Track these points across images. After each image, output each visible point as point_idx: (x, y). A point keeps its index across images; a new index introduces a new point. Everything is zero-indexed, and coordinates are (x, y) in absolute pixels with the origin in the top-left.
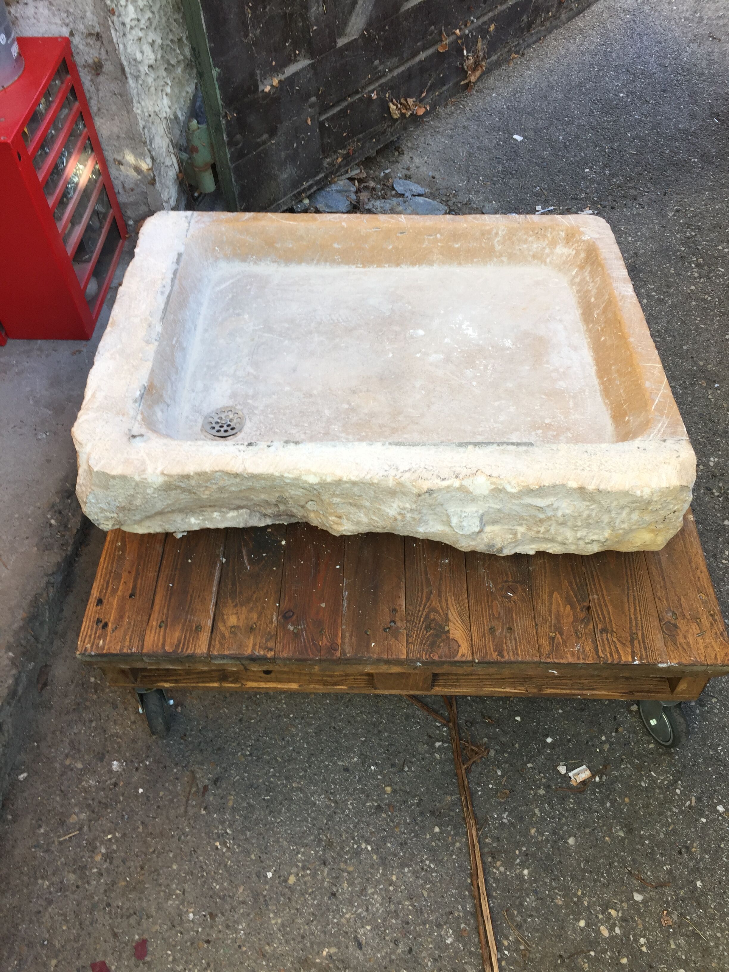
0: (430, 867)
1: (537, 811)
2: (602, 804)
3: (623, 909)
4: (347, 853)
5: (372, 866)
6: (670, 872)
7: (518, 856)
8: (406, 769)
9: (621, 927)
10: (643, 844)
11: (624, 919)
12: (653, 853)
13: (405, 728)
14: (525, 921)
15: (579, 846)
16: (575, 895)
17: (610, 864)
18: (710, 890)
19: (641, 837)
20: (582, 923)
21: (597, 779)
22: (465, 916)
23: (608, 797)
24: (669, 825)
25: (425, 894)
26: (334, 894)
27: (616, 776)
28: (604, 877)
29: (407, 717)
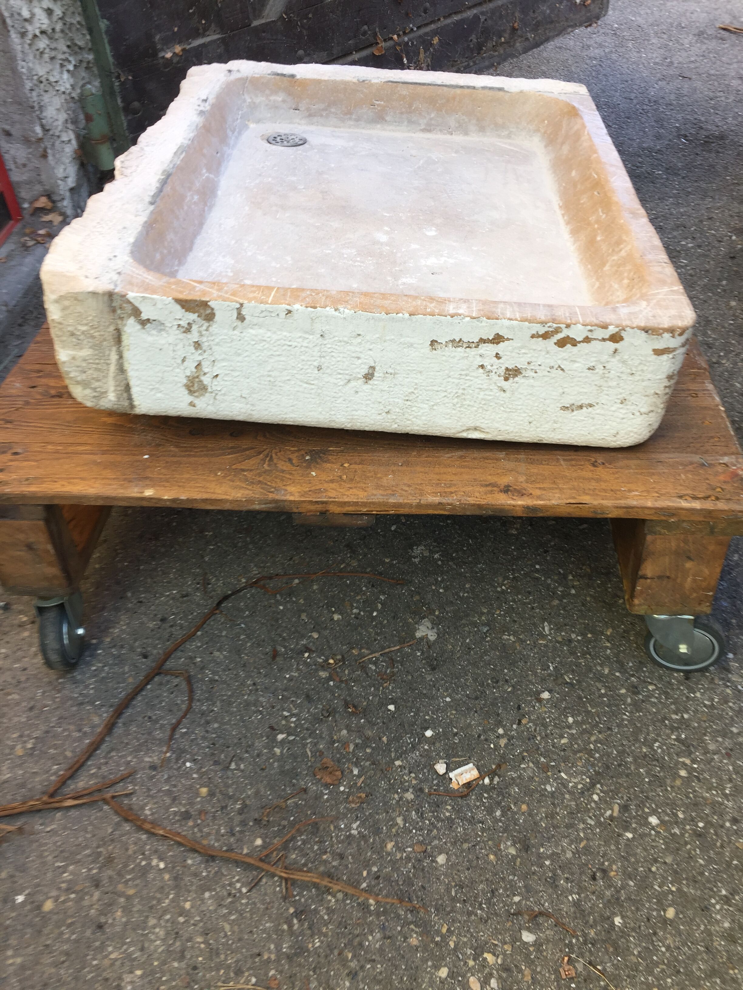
0: (240, 891)
1: (400, 820)
2: (490, 811)
3: (504, 954)
4: (129, 872)
5: (161, 889)
6: (576, 904)
7: (365, 879)
8: (233, 766)
9: (500, 978)
10: (542, 866)
11: (505, 968)
12: (555, 878)
13: (242, 718)
14: (362, 967)
15: (451, 866)
16: (438, 932)
17: (493, 891)
18: (633, 929)
19: (540, 856)
20: (443, 972)
21: (487, 781)
22: (278, 960)
23: (499, 804)
24: (581, 840)
25: (227, 927)
26: (100, 927)
27: (513, 779)
28: (482, 909)
29: (248, 704)
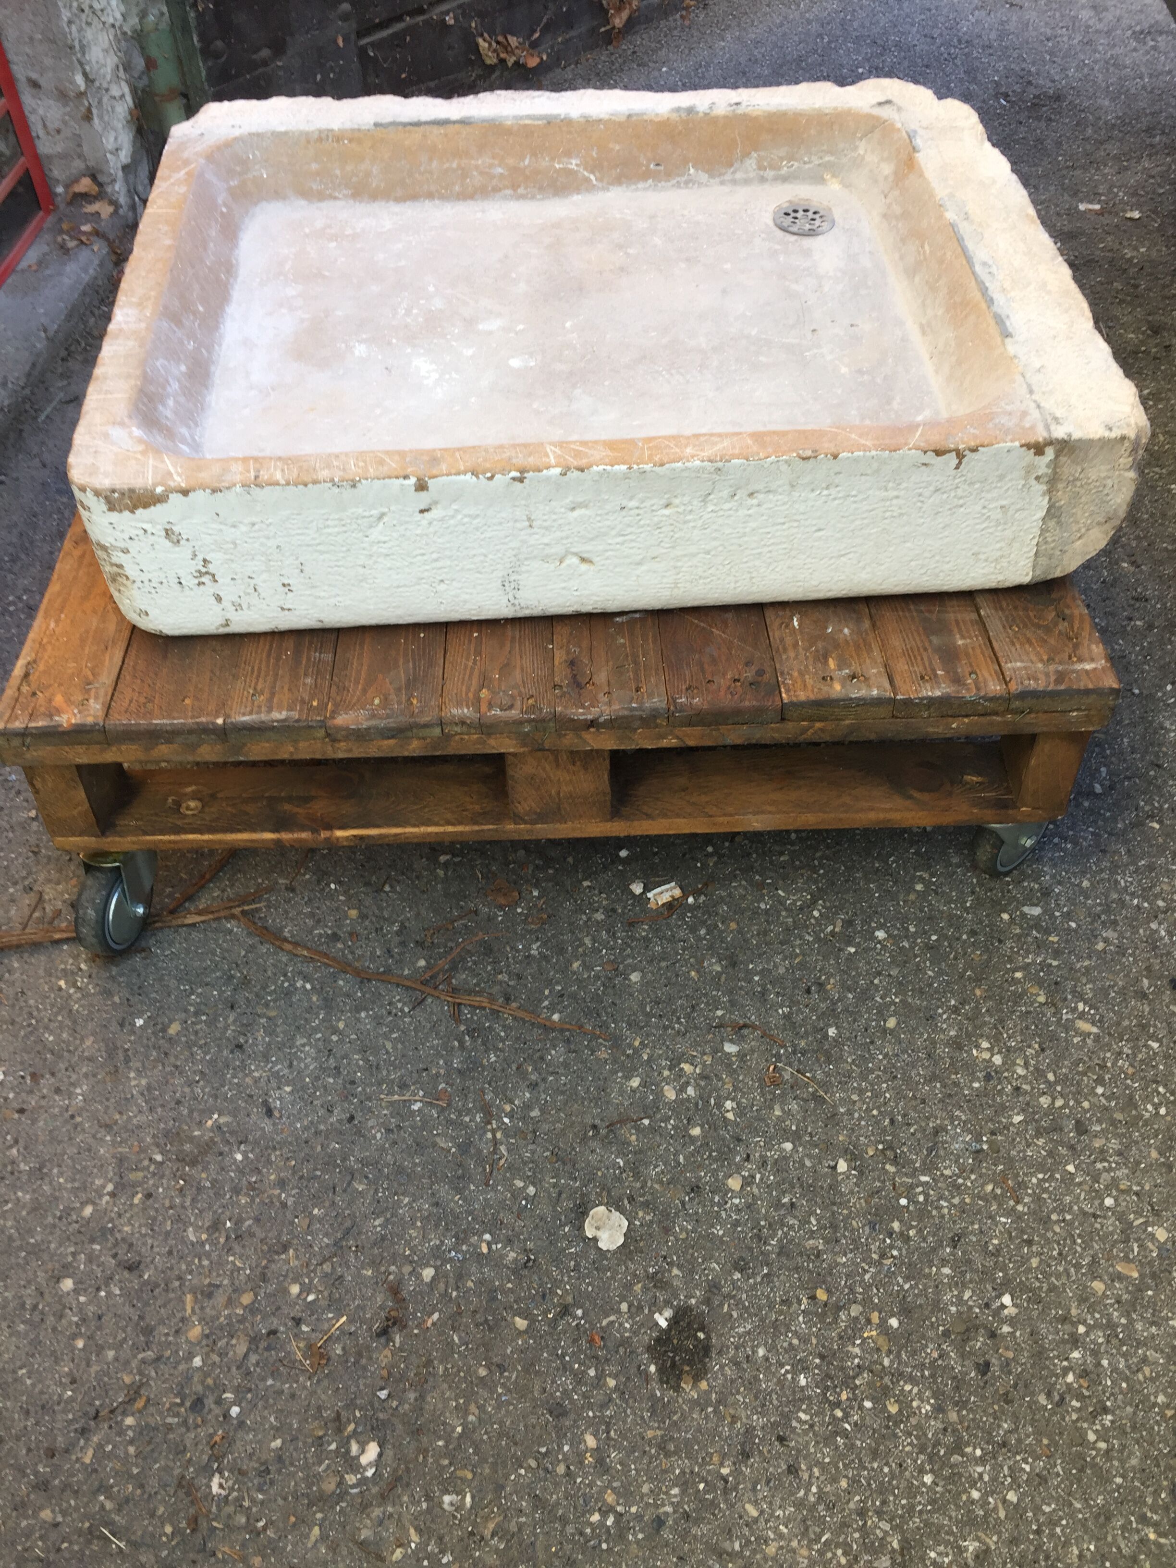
0: (402, 1010)
1: (587, 941)
2: (693, 929)
3: (704, 1064)
4: (270, 994)
5: (309, 1010)
6: (786, 1017)
7: (547, 998)
8: (387, 888)
9: (697, 1086)
10: (750, 981)
11: (703, 1077)
12: (764, 993)
14: (544, 1080)
15: (646, 984)
16: (630, 1046)
17: (693, 1007)
18: (849, 1039)
19: (748, 972)
20: (635, 1082)
21: (691, 900)
22: (448, 1074)
23: (704, 923)
24: (797, 955)
25: (389, 1045)
26: (239, 1047)
27: (721, 897)
28: (680, 1023)
